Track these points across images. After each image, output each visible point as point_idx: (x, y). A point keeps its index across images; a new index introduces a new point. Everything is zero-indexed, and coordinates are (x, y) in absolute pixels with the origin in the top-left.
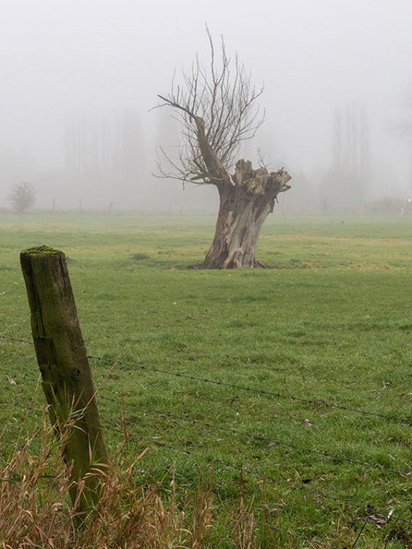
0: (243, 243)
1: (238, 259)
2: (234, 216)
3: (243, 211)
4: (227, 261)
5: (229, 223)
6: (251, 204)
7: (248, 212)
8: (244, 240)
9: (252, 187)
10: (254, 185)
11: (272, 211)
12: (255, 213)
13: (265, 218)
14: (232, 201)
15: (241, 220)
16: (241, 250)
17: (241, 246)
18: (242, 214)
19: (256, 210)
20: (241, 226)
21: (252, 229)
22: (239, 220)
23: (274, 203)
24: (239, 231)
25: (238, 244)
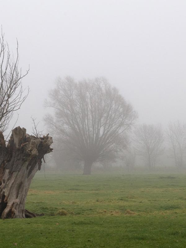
0: (19, 195)
1: (15, 209)
2: (11, 173)
3: (21, 169)
4: (7, 210)
5: (6, 179)
6: (27, 163)
7: (24, 169)
8: (20, 193)
9: (30, 149)
10: (31, 148)
11: (39, 169)
12: (28, 170)
13: (34, 174)
14: (8, 161)
15: (18, 177)
16: (18, 201)
17: (17, 198)
18: (19, 171)
19: (29, 168)
20: (18, 182)
21: (26, 184)
22: (16, 176)
23: (41, 162)
24: (16, 185)
25: (15, 196)
